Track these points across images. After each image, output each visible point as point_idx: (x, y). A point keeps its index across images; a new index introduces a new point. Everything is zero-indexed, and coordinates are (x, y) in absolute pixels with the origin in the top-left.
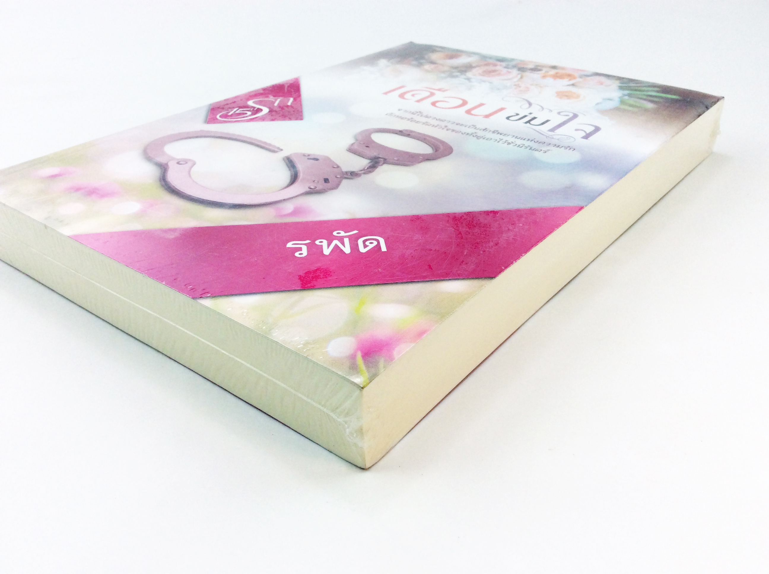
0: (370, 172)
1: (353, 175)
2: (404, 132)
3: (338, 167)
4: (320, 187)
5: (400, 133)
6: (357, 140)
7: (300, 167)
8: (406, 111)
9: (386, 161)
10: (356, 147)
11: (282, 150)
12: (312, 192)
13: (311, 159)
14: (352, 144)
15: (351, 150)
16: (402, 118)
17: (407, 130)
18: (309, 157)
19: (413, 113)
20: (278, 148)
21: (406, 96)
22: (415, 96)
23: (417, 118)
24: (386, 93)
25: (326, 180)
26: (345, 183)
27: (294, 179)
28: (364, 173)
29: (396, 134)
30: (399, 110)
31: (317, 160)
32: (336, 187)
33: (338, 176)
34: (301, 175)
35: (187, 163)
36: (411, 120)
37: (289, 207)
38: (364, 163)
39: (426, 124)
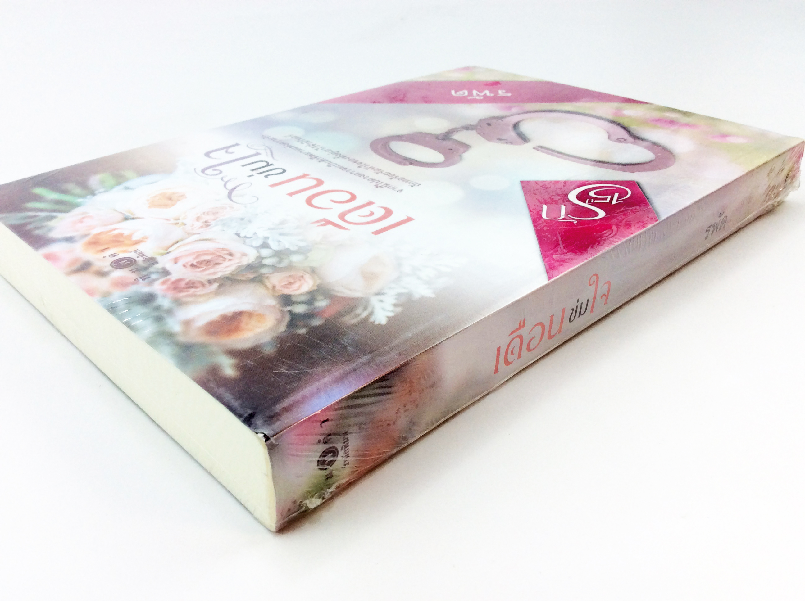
0: (452, 129)
1: (467, 128)
2: (408, 163)
3: (479, 134)
4: (495, 121)
5: (412, 162)
6: (460, 156)
7: (512, 134)
8: (393, 189)
9: (437, 137)
10: (462, 149)
11: (534, 148)
12: (501, 118)
13: (505, 140)
14: (465, 152)
15: (466, 147)
16: (403, 179)
17: (405, 164)
18: (507, 141)
19: (387, 185)
20: (538, 150)
21: (383, 212)
22: (369, 213)
23: (385, 179)
24: (409, 219)
25: (489, 125)
26: (474, 123)
27: (516, 126)
28: (458, 128)
29: (417, 161)
30: (402, 190)
31: (499, 139)
32: (481, 121)
33: (479, 127)
34: (510, 128)
35: (618, 139)
36: (392, 176)
37: (514, 110)
38: (456, 137)
39: (379, 171)
